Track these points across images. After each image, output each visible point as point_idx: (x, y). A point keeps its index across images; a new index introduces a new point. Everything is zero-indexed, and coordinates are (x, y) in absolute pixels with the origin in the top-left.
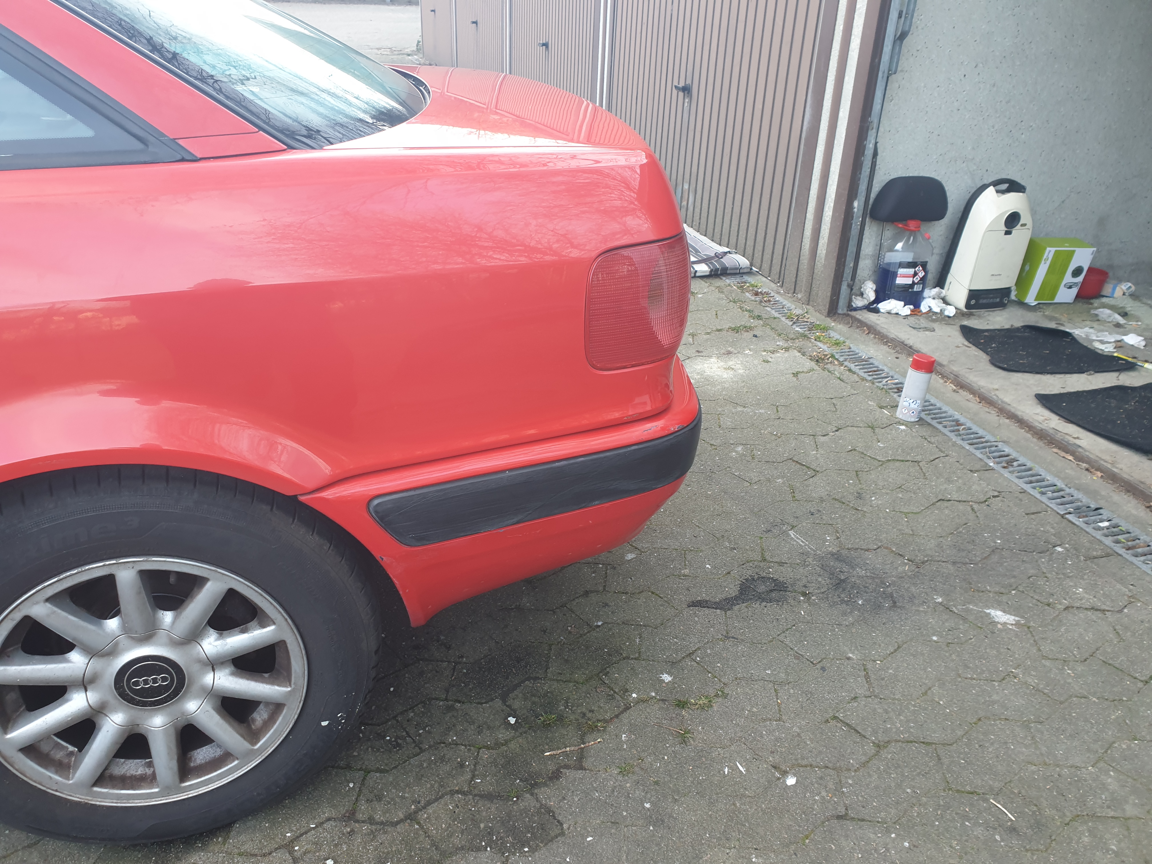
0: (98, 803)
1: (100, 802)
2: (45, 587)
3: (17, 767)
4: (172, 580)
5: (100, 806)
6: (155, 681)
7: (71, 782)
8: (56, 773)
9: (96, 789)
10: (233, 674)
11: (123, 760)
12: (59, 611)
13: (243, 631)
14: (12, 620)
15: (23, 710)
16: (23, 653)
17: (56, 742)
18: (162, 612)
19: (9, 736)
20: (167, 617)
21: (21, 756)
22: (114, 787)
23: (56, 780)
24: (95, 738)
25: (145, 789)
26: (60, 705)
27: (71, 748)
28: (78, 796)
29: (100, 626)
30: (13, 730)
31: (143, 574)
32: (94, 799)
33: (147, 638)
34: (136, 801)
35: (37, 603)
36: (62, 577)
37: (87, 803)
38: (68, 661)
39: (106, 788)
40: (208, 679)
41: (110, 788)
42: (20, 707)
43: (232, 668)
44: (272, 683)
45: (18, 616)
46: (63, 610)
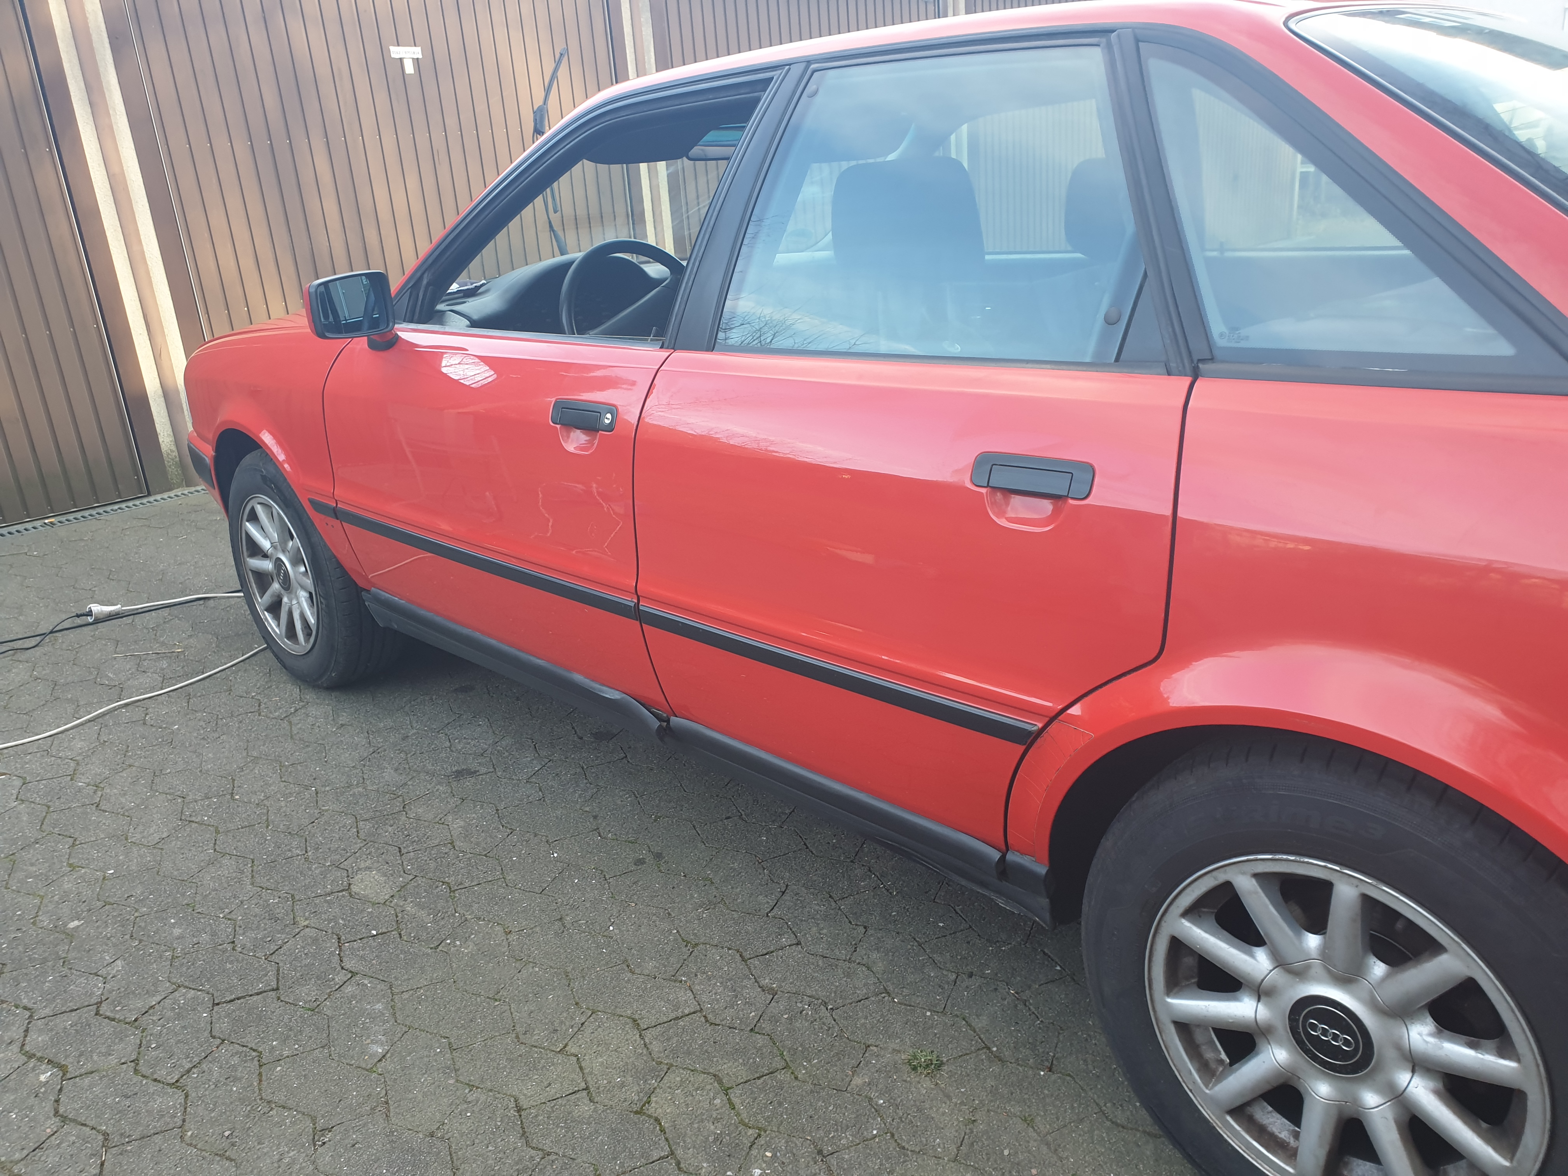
0: (1225, 1136)
1: (1228, 1136)
2: (1257, 860)
3: (1164, 1039)
4: (1399, 925)
5: (1226, 1141)
6: (1335, 1037)
7: (1207, 1091)
8: (1198, 1071)
9: (1229, 1118)
10: (1437, 1093)
11: (1270, 1109)
12: (1262, 895)
13: (1471, 1046)
14: (1216, 878)
15: (1194, 983)
16: (1214, 921)
17: (1212, 1038)
18: (1375, 959)
19: (1169, 1000)
20: (1378, 969)
21: (1172, 1029)
22: (1248, 1131)
23: (1194, 1078)
24: (1250, 1060)
25: (1279, 1159)
26: (1228, 1000)
27: (1223, 1056)
28: (1209, 1112)
29: (1299, 935)
30: (1176, 997)
31: (1367, 901)
32: (1223, 1129)
33: (1345, 980)
34: (1266, 1166)
35: (1244, 873)
36: (1277, 857)
37: (1214, 1127)
38: (1252, 955)
39: (1240, 1126)
40: (1403, 1078)
41: (1243, 1129)
42: (1193, 977)
43: (1440, 1085)
44: (1488, 1141)
45: (1222, 877)
46: (1267, 896)
